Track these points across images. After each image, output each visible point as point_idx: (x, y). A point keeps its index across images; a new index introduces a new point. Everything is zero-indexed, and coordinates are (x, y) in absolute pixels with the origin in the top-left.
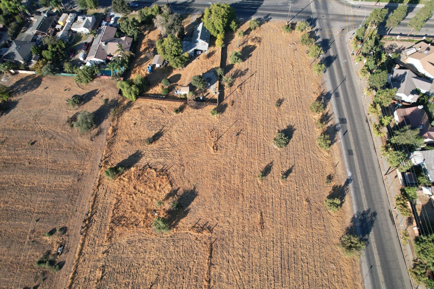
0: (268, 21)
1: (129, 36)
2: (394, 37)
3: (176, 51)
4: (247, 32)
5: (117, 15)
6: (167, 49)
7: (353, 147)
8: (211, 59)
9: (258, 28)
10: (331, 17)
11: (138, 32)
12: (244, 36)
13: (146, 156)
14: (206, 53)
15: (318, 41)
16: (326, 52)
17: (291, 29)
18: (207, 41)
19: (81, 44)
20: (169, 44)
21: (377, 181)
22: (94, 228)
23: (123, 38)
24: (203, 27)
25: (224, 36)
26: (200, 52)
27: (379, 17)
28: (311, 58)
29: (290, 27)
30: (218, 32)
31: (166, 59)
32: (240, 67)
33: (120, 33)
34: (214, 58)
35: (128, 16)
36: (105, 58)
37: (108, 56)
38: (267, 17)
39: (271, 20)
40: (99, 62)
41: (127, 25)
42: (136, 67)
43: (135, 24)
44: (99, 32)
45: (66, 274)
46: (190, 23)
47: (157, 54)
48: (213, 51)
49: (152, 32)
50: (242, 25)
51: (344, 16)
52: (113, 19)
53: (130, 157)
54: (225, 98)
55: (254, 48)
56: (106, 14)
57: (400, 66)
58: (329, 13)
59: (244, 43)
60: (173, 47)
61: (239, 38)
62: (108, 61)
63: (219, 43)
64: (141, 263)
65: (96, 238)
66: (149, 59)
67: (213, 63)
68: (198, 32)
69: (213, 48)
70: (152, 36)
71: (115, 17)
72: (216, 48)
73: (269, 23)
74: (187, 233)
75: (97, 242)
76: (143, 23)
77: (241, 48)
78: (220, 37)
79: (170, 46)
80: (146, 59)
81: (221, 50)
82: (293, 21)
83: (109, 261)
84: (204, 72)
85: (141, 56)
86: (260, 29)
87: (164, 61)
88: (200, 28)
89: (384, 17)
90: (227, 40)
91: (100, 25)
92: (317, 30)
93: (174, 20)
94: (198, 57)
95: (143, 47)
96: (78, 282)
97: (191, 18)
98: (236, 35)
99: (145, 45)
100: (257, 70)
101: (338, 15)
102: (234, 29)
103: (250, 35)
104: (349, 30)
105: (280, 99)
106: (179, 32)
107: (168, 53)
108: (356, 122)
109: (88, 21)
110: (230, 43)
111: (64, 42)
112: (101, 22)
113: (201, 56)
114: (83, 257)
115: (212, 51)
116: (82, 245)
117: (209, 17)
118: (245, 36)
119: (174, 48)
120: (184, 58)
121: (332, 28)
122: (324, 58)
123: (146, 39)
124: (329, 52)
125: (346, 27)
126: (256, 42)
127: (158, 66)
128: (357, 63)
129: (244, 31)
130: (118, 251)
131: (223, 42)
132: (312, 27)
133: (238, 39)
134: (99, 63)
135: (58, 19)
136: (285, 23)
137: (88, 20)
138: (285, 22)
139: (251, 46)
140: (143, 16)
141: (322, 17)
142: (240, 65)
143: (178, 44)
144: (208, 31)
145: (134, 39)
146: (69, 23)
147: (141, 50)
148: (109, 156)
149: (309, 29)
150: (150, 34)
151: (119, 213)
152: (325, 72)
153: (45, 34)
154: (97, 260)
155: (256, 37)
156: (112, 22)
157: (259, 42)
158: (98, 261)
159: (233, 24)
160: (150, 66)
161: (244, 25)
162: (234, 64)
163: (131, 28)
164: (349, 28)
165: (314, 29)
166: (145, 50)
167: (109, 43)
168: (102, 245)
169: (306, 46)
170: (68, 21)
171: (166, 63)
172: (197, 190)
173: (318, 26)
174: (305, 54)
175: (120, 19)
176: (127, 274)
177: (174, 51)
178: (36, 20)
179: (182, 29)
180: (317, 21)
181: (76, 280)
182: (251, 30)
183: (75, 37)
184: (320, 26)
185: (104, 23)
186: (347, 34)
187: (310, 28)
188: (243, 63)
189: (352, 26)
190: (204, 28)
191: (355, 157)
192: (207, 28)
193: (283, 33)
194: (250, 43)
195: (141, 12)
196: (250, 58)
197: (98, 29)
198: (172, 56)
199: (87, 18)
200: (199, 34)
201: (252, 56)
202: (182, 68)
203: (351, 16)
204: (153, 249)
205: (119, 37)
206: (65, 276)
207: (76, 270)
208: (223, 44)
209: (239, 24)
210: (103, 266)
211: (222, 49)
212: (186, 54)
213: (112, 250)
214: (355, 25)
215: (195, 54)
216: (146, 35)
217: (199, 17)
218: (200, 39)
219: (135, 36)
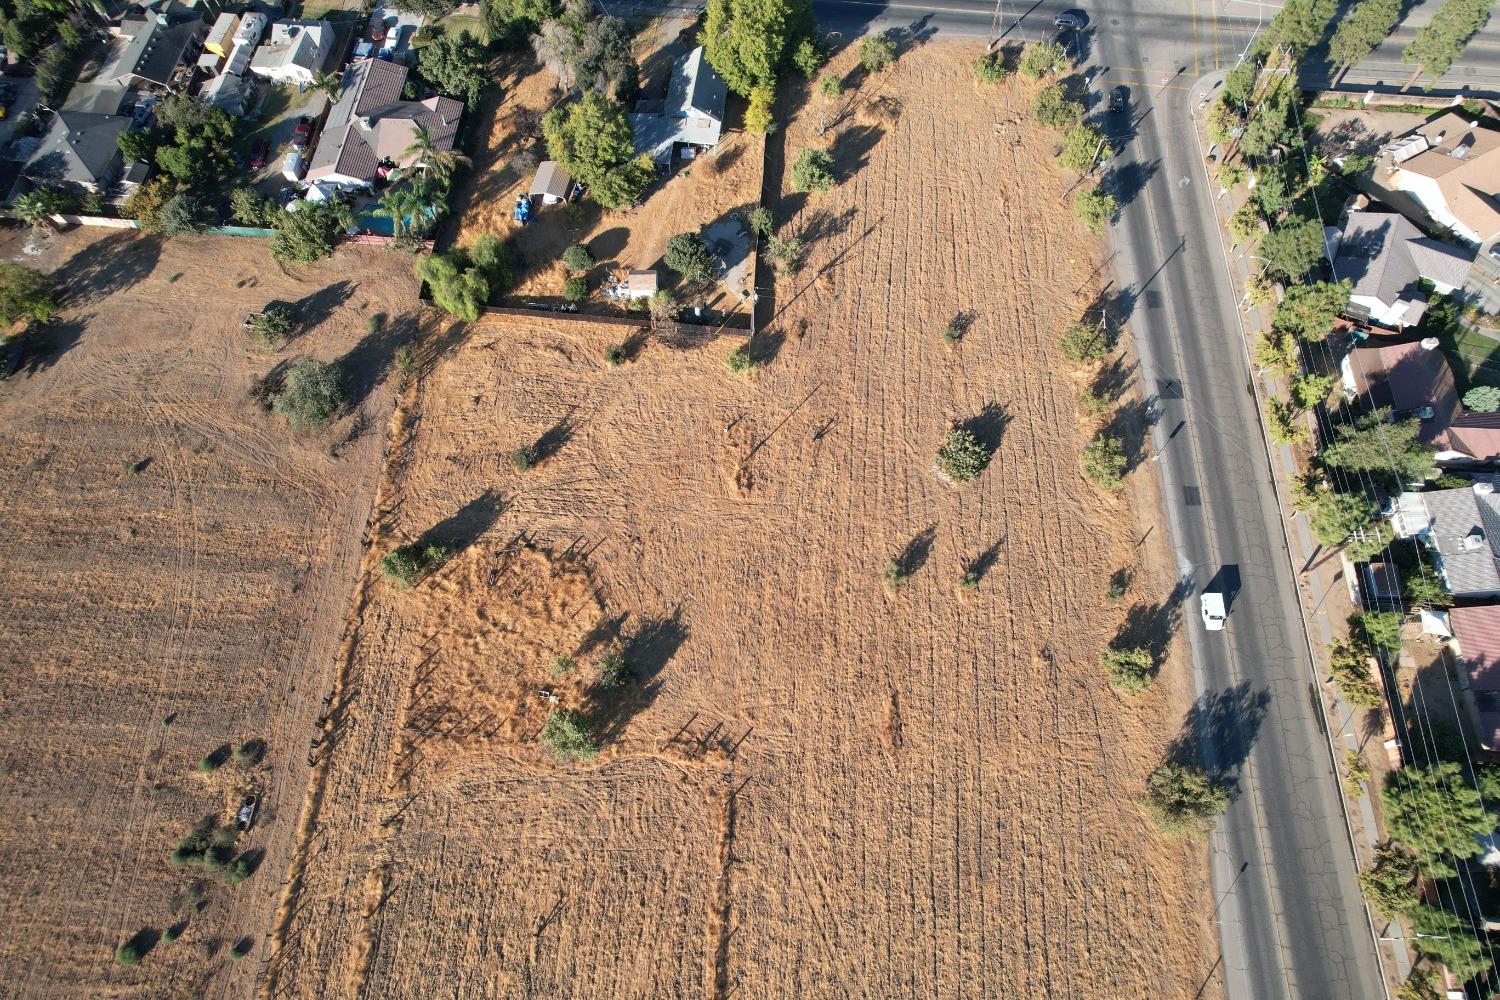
0: (924, 38)
1: (449, 96)
2: (1354, 98)
3: (610, 151)
4: (853, 80)
5: (406, 19)
6: (580, 144)
7: (1201, 480)
8: (730, 174)
9: (890, 66)
10: (1141, 24)
11: (482, 82)
12: (842, 93)
13: (516, 508)
14: (714, 154)
15: (1093, 112)
16: (1122, 149)
17: (1003, 70)
18: (715, 114)
19: (288, 122)
20: (589, 127)
21: (1275, 592)
22: (352, 743)
23: (431, 104)
24: (702, 62)
25: (774, 96)
26: (692, 151)
27: (1305, 29)
28: (1070, 173)
29: (999, 61)
30: (754, 81)
31: (578, 177)
32: (827, 202)
33: (420, 87)
34: (740, 172)
35: (445, 21)
36: (371, 174)
37: (381, 165)
38: (923, 23)
39: (934, 37)
40: (351, 185)
41: (445, 57)
42: (477, 204)
43: (469, 54)
44: (347, 81)
45: (270, 889)
46: (659, 48)
47: (546, 157)
48: (737, 148)
49: (528, 81)
50: (834, 54)
51: (1188, 19)
52: (392, 33)
53: (463, 510)
54: (776, 312)
55: (876, 135)
56: (370, 16)
57: (1369, 198)
58: (1138, 9)
59: (843, 118)
60: (603, 135)
61: (827, 102)
62: (380, 183)
63: (756, 120)
64: (507, 855)
65: (359, 776)
66: (520, 177)
67: (736, 188)
68: (687, 80)
69: (735, 135)
70: (529, 93)
71: (399, 26)
72: (747, 136)
73: (928, 46)
74: (653, 760)
75: (364, 790)
76: (497, 47)
77: (832, 135)
78: (759, 98)
79: (592, 132)
80: (511, 177)
81: (762, 143)
82: (1010, 41)
83: (404, 849)
84: (708, 222)
85: (492, 164)
86: (896, 70)
87: (572, 182)
88: (691, 67)
89: (1321, 30)
90: (783, 111)
91: (350, 56)
92: (1092, 72)
93: (605, 41)
94: (686, 169)
95: (499, 135)
96: (307, 915)
97: (662, 30)
98: (816, 89)
99: (504, 128)
100: (886, 212)
101: (1166, 17)
102: (809, 71)
103: (864, 89)
104: (1203, 73)
105: (960, 314)
106: (622, 84)
107: (583, 155)
108: (1214, 391)
109: (307, 40)
110: (795, 119)
111: (228, 118)
112: (354, 44)
113: (698, 165)
114: (321, 838)
115: (732, 147)
116: (317, 799)
117: (721, 29)
118: (847, 92)
119: (604, 141)
120: (638, 173)
121: (1144, 64)
122: (1112, 170)
123: (509, 104)
124: (1132, 152)
125: (1192, 62)
126: (882, 115)
127: (549, 199)
128: (1224, 191)
129: (844, 74)
130: (432, 816)
131: (770, 117)
132: (1074, 60)
133: (821, 103)
134: (349, 190)
135: (206, 34)
136: (985, 48)
137: (307, 37)
138: (984, 42)
139: (867, 128)
140: (497, 23)
141: (1112, 26)
142: (826, 198)
143: (618, 125)
144: (719, 76)
145: (466, 107)
146: (242, 50)
147: (491, 146)
148: (394, 509)
149: (1064, 69)
150: (520, 86)
151: (431, 697)
152: (1115, 220)
153: (161, 87)
154: (367, 847)
155: (883, 99)
156: (390, 44)
157: (895, 114)
158: (371, 848)
159: (805, 54)
160: (524, 202)
161: (842, 56)
162: (808, 194)
163: (455, 67)
164: (1203, 64)
165: (1083, 68)
166: (506, 143)
167: (383, 121)
168: (379, 800)
169: (1052, 128)
170: (240, 41)
171: (577, 189)
172: (684, 620)
173: (1095, 57)
174: (1051, 159)
175: (416, 34)
176: (465, 890)
177: (605, 150)
178: (130, 38)
179: (632, 72)
180: (1093, 38)
181: (302, 907)
182: (867, 73)
183: (263, 97)
184: (1104, 58)
185: (363, 47)
186: (1195, 86)
187: (1068, 64)
188: (840, 189)
189: (1213, 56)
190: (705, 67)
191: (1206, 511)
192: (715, 66)
193: (976, 84)
194: (862, 119)
195: (491, 8)
196: (862, 172)
197: (342, 69)
198: (599, 167)
199: (303, 30)
200: (690, 90)
201: (867, 164)
202: (634, 207)
203: (1211, 21)
204: (543, 810)
205: (417, 99)
206: (267, 896)
207: (301, 877)
208: (771, 122)
209: (825, 52)
210: (386, 866)
211: (769, 138)
212: (645, 161)
213: (414, 813)
214: (1220, 54)
215: (677, 159)
216: (507, 90)
217: (688, 26)
218: (693, 105)
219: (469, 95)
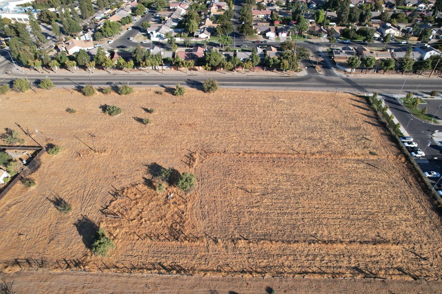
13: (87, 214)
22: (182, 262)
45: (246, 285)
53: (80, 233)
54: (38, 145)
64: (227, 204)
65: (198, 256)
75: (203, 253)
83: (226, 235)
96: (254, 266)
100: (13, 123)
105: (66, 111)
114: (223, 267)
116: (206, 271)
130: (214, 228)
148: (67, 263)
151: (166, 234)
154: (226, 249)
158: (226, 247)
168: (208, 247)
176: (239, 213)
181: (251, 269)
191: (143, 82)
204: (211, 195)
206: (249, 286)
207: (240, 272)
210: (233, 241)
213: (212, 234)
